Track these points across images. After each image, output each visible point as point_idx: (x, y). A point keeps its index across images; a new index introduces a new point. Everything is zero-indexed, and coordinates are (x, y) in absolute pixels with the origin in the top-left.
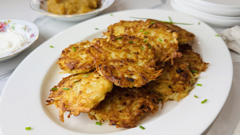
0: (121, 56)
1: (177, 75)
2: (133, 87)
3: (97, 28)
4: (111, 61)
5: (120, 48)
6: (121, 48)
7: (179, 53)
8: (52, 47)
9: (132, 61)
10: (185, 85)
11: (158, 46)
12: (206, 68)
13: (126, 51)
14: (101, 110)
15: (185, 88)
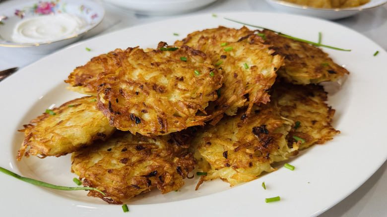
0: (148, 77)
1: (250, 138)
2: (137, 133)
3: (176, 33)
4: (126, 82)
5: (158, 64)
6: (158, 66)
7: (266, 95)
8: (89, 50)
9: (162, 90)
10: (255, 159)
11: (236, 76)
12: (328, 140)
13: (162, 72)
14: (83, 160)
15: (253, 163)
